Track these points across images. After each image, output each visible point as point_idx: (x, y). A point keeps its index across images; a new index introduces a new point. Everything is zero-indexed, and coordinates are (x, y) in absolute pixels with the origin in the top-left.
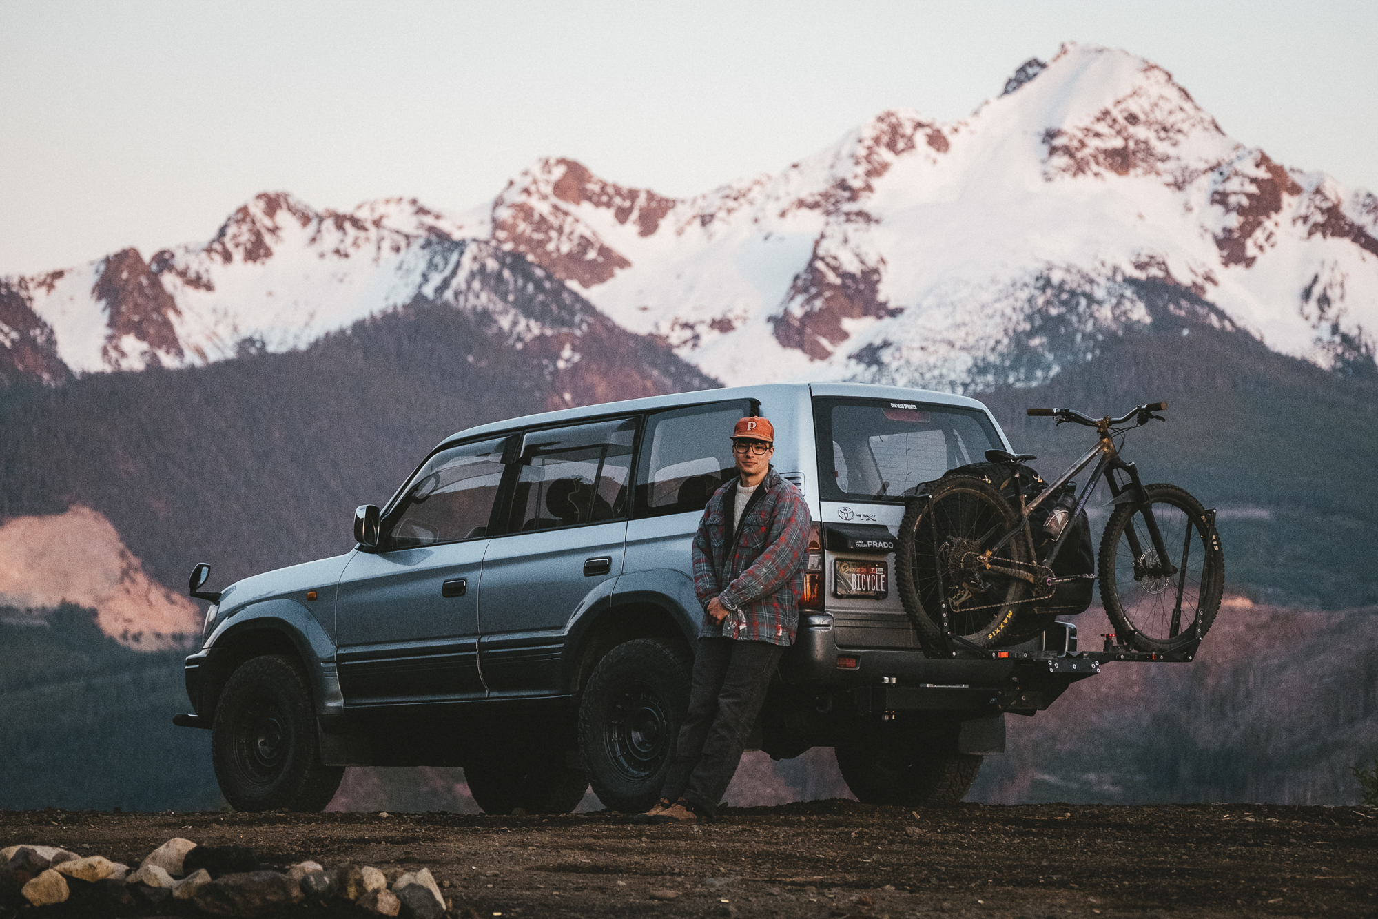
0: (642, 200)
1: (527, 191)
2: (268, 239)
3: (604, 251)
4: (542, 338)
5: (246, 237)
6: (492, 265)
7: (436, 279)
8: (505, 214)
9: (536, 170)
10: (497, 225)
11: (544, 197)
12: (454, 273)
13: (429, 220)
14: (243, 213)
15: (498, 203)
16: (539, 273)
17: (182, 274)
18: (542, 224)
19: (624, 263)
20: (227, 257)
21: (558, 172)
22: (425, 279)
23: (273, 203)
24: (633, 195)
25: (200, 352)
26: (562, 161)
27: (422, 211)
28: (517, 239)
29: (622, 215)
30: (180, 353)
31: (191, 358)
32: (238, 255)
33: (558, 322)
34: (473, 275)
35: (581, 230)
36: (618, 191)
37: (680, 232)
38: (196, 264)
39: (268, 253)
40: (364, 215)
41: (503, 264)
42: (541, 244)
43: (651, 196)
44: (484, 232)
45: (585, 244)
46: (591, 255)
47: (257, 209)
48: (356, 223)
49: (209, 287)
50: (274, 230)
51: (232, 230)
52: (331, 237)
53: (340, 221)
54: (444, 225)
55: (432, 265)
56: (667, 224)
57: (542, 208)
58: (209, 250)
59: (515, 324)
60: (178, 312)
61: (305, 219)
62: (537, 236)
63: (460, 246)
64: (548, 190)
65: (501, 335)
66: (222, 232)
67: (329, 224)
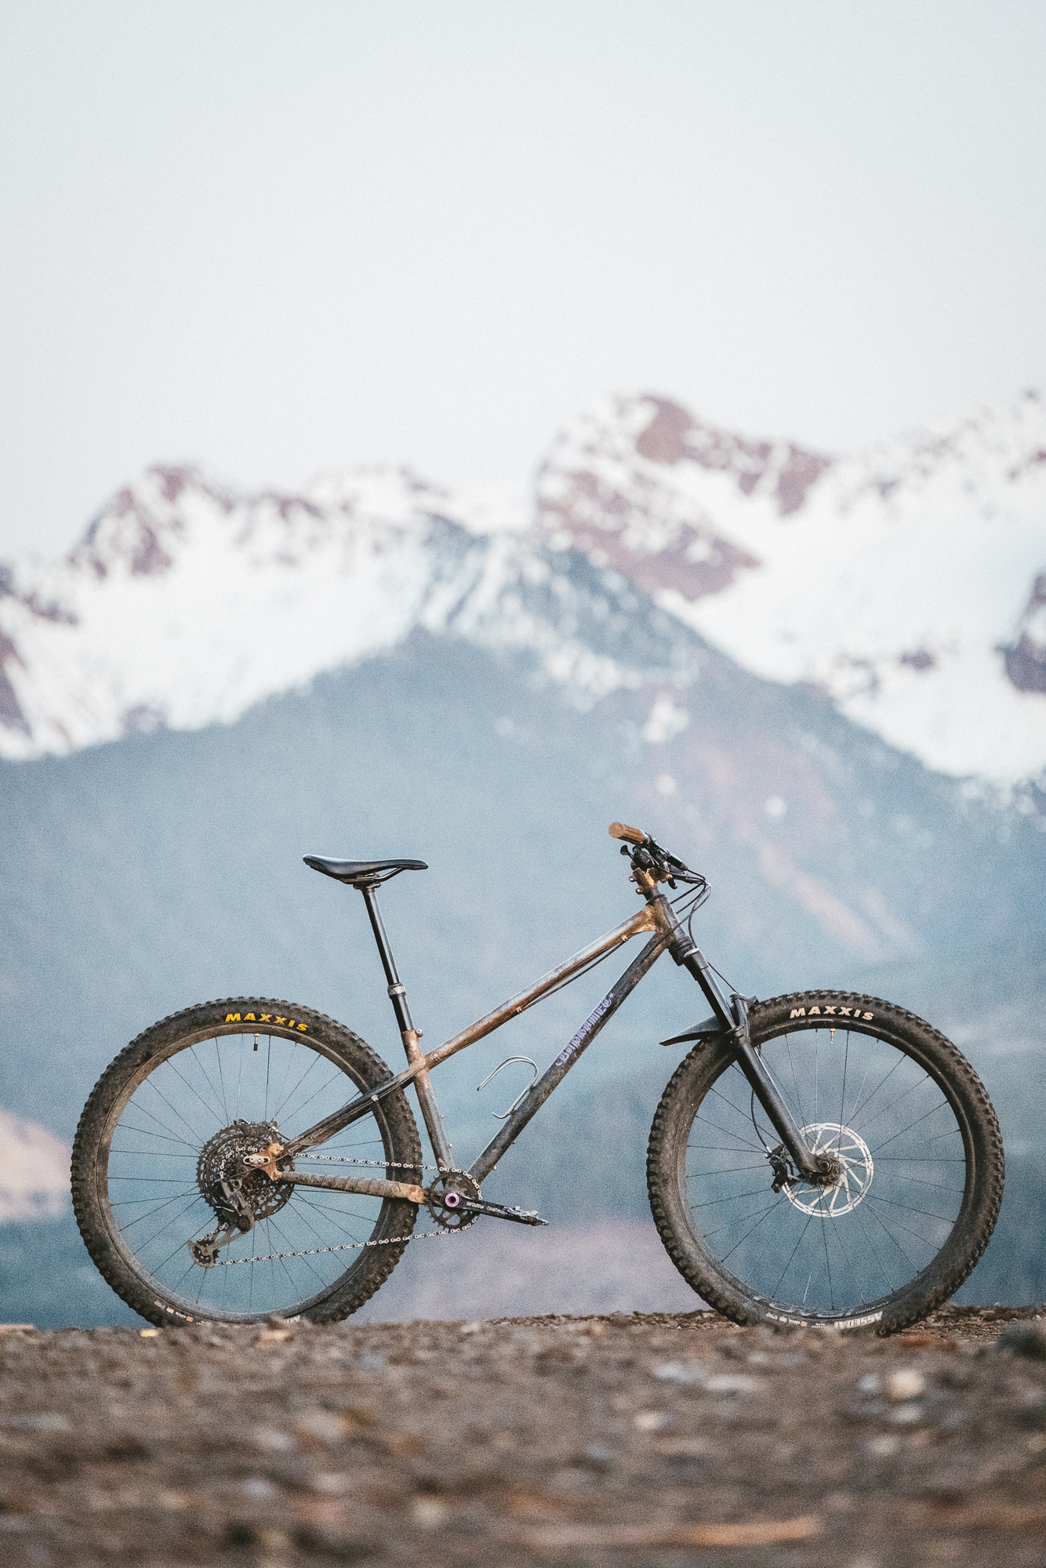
0: (780, 458)
1: (590, 450)
2: (167, 541)
3: (720, 545)
4: (622, 694)
5: (131, 536)
6: (536, 571)
7: (445, 598)
8: (555, 488)
9: (604, 412)
10: (544, 505)
11: (617, 458)
12: (473, 587)
13: (430, 502)
14: (126, 500)
15: (545, 468)
16: (614, 582)
17: (30, 601)
18: (617, 503)
19: (750, 562)
20: (101, 569)
21: (642, 417)
22: (427, 596)
23: (174, 482)
24: (764, 450)
25: (61, 728)
26: (649, 399)
27: (418, 487)
28: (577, 528)
29: (748, 483)
30: (27, 730)
31: (47, 741)
32: (119, 568)
33: (648, 662)
34: (503, 592)
35: (683, 511)
36: (740, 444)
37: (844, 508)
38: (50, 584)
39: (167, 562)
40: (322, 495)
41: (554, 569)
42: (616, 535)
43: (794, 451)
44: (521, 517)
45: (688, 533)
46: (699, 551)
47: (149, 492)
48: (312, 510)
49: (72, 620)
50: (177, 525)
51: (107, 528)
52: (270, 532)
53: (284, 506)
54: (457, 510)
55: (438, 577)
56: (821, 497)
57: (615, 475)
58: (72, 561)
59: (575, 666)
60: (23, 664)
61: (228, 506)
62: (610, 522)
63: (480, 542)
64: (623, 444)
65: (554, 688)
66: (92, 530)
67: (267, 513)
